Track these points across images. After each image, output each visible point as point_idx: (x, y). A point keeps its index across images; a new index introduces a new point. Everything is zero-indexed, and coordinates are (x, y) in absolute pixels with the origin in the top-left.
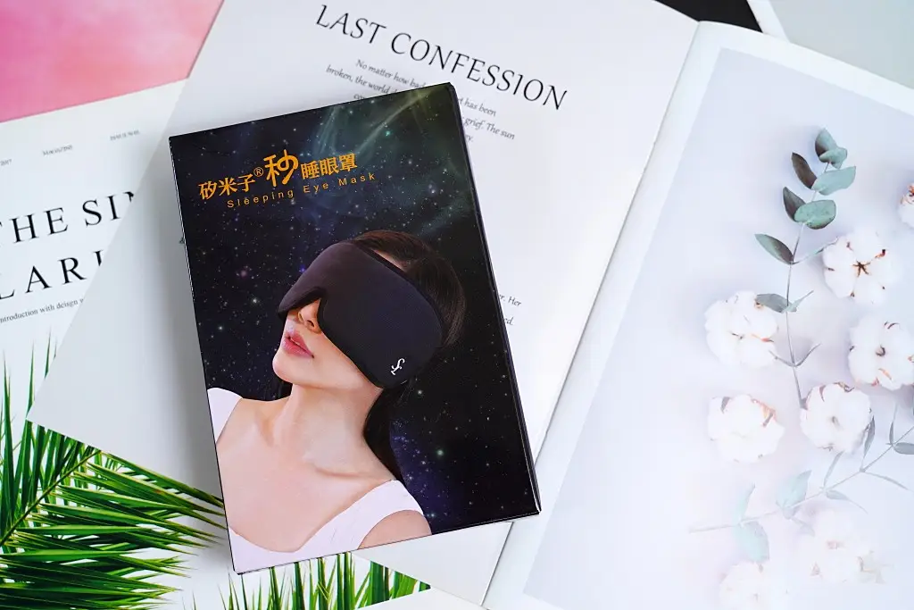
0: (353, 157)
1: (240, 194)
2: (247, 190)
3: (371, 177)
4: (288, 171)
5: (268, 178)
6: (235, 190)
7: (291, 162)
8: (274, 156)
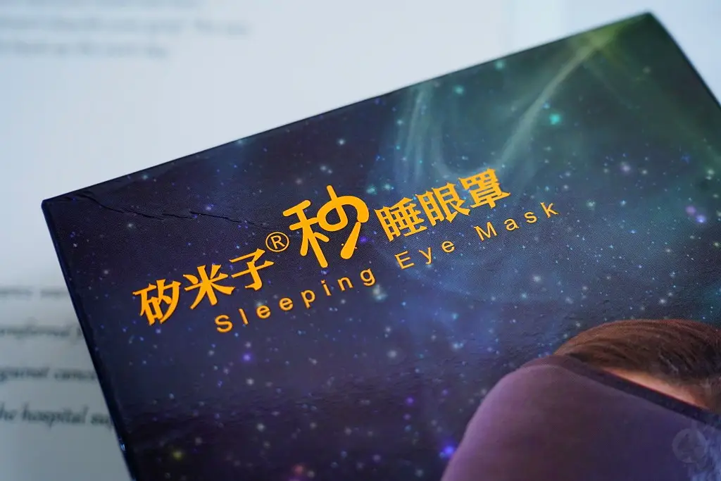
0: (494, 178)
1: (242, 296)
2: (257, 284)
3: (548, 211)
4: (346, 232)
5: (304, 252)
6: (228, 290)
7: (351, 211)
8: (306, 204)
